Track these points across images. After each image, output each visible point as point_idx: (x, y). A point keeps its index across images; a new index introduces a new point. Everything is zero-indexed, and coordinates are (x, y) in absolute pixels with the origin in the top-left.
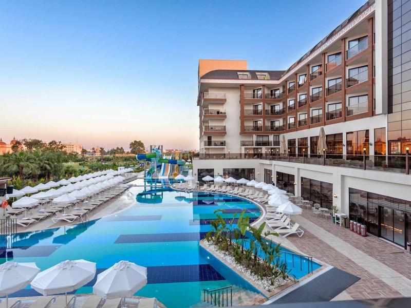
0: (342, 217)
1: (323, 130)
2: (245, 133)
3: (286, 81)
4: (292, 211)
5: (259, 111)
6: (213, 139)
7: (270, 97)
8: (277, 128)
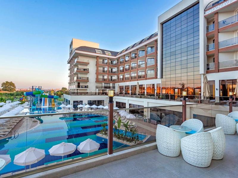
0: (148, 119)
1: (138, 83)
2: (98, 82)
3: (119, 58)
4: (133, 117)
5: (105, 71)
6: (81, 84)
7: (111, 64)
8: (114, 80)
